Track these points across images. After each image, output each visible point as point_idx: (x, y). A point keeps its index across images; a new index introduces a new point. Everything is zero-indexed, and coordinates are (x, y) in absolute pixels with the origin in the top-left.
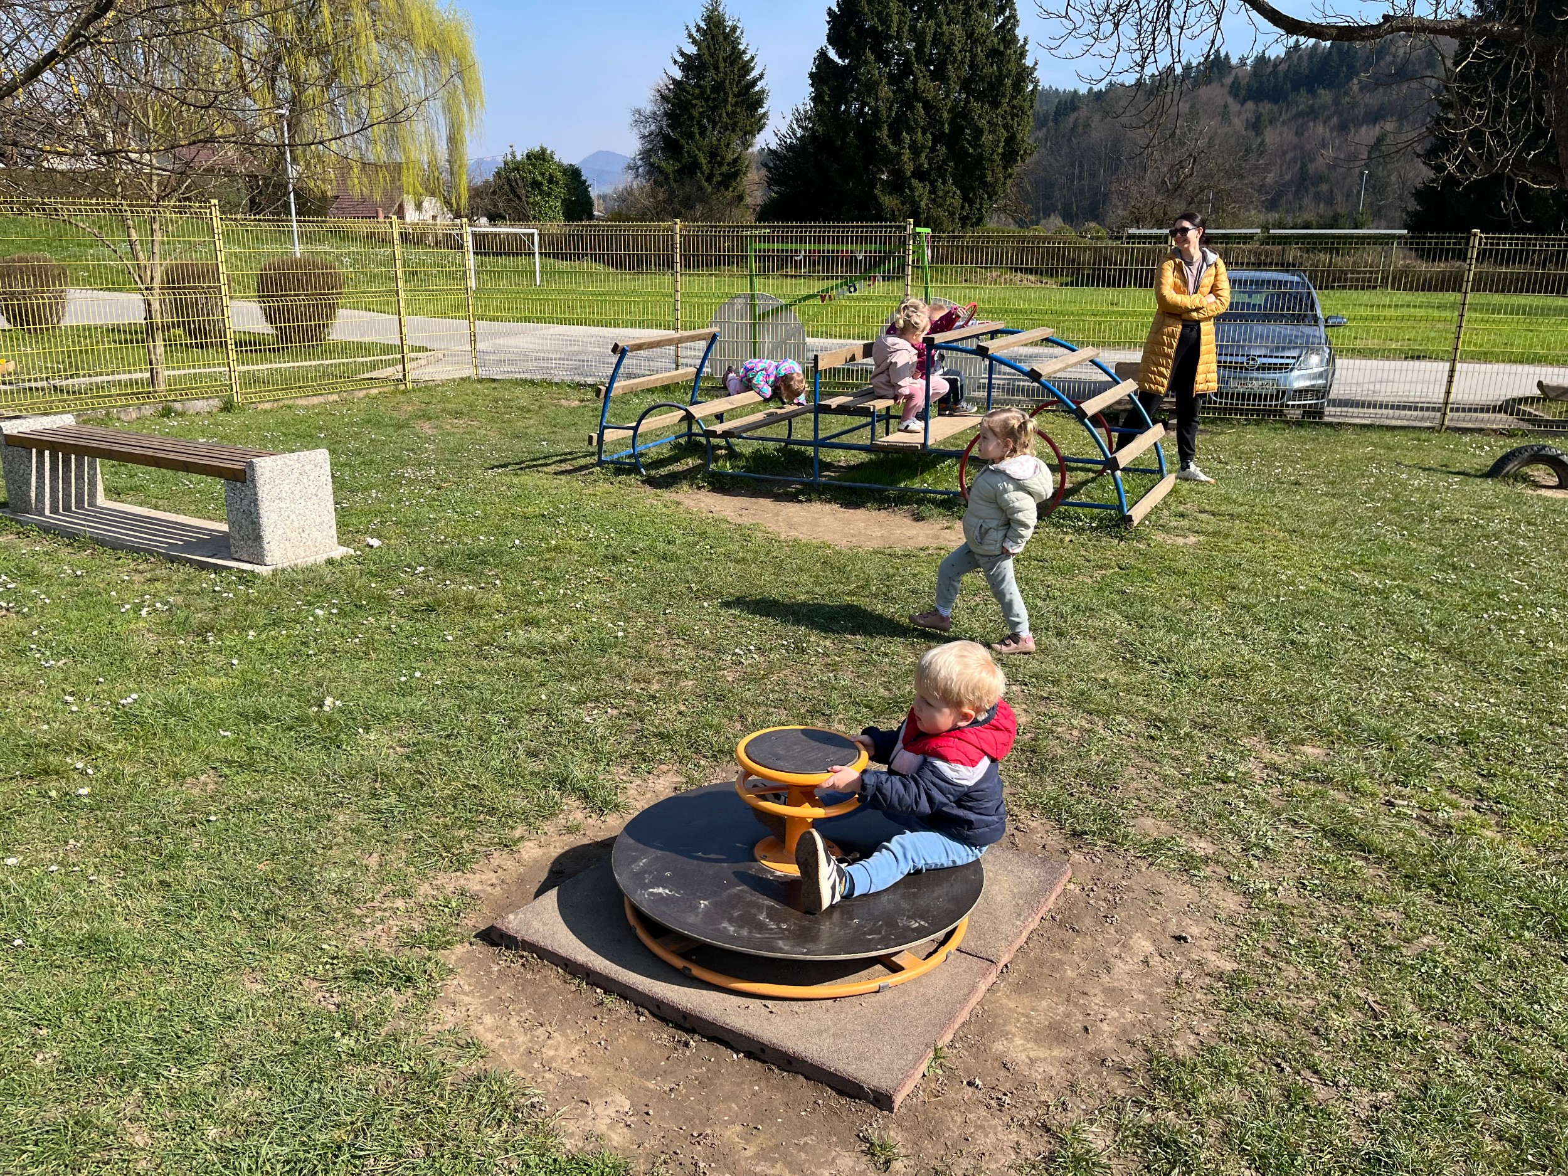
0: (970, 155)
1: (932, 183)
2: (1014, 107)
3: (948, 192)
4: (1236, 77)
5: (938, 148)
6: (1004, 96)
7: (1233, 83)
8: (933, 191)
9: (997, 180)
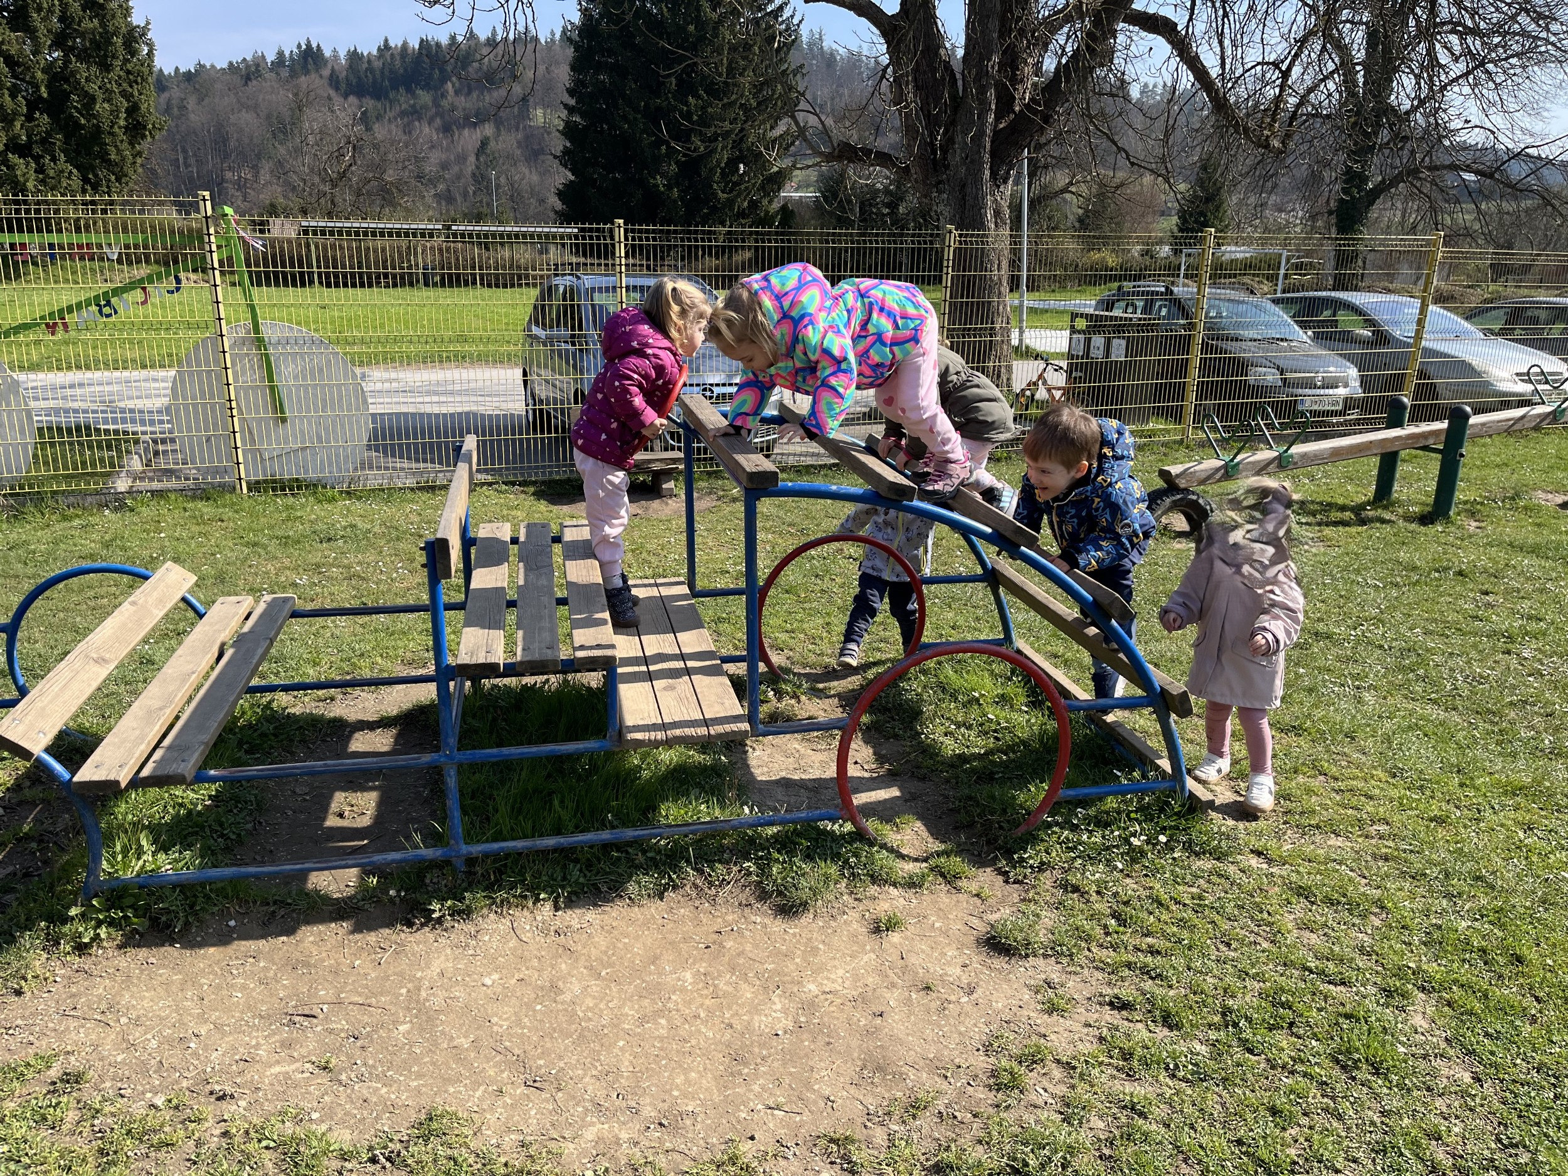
0: (83, 127)
1: (37, 159)
2: (128, 72)
3: (62, 171)
4: (333, 70)
5: (37, 115)
6: (114, 57)
7: (331, 75)
8: (40, 170)
9: (123, 159)
